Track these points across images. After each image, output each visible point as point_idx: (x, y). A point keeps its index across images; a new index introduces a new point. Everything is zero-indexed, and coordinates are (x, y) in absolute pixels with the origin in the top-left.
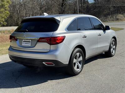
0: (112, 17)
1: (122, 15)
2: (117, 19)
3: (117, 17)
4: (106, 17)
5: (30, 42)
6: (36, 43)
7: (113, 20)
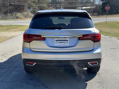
0: (12, 15)
1: (20, 14)
2: (17, 18)
3: (17, 16)
4: (6, 15)
5: (68, 41)
6: (76, 42)
7: (13, 18)
